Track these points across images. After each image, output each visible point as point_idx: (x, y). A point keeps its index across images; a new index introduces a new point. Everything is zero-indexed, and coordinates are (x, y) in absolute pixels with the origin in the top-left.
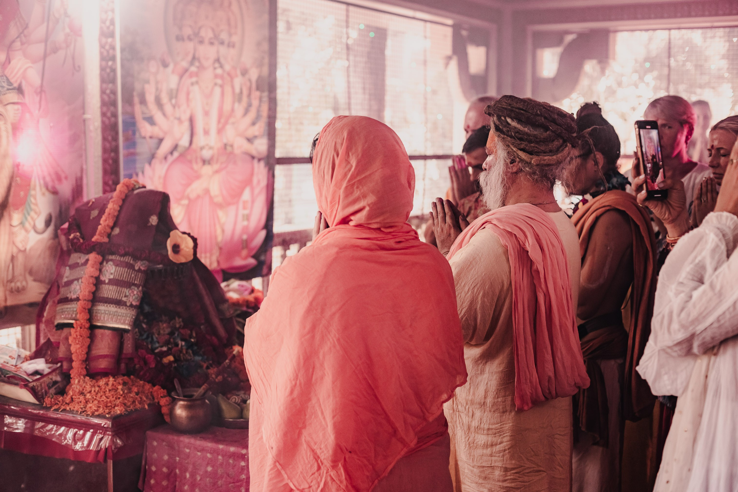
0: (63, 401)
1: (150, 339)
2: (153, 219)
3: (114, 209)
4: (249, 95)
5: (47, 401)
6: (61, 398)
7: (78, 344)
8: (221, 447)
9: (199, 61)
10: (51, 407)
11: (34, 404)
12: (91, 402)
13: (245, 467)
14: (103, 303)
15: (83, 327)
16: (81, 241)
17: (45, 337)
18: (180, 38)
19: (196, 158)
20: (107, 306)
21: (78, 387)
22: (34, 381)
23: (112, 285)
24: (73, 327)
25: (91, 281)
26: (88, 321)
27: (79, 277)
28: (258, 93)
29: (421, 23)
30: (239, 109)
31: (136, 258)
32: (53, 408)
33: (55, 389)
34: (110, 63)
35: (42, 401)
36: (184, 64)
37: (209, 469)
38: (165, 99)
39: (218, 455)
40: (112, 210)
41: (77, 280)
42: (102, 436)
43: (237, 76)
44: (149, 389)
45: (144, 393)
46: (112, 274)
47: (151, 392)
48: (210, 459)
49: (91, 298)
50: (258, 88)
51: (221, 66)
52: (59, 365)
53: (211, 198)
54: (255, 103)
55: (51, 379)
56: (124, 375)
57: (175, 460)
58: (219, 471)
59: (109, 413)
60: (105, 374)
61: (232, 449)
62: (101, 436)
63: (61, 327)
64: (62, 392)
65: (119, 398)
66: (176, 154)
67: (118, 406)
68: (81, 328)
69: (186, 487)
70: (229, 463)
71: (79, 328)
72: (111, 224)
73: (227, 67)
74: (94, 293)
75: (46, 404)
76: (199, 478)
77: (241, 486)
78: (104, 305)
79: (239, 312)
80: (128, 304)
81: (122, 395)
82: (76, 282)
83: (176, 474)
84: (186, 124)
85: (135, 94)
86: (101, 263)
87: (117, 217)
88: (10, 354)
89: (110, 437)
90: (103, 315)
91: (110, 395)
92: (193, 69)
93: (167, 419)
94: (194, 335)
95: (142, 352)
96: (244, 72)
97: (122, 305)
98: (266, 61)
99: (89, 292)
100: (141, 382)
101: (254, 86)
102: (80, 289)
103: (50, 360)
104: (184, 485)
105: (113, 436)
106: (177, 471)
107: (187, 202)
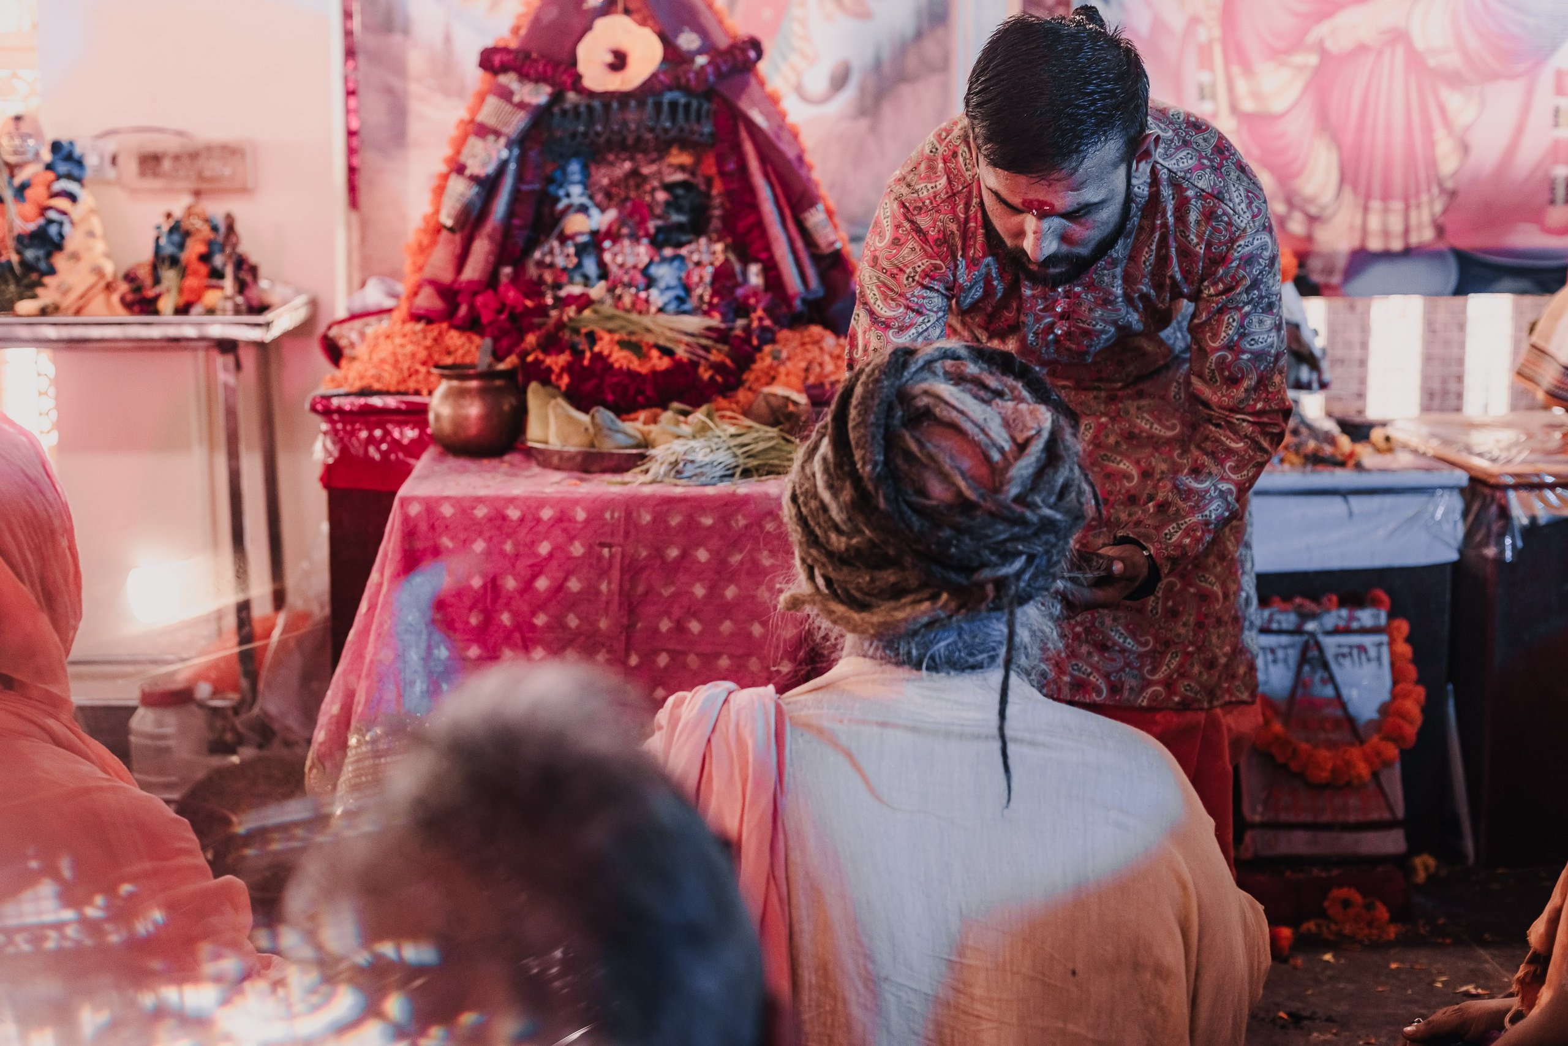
31: (525, 77)
53: (1414, 54)
107: (1313, 60)
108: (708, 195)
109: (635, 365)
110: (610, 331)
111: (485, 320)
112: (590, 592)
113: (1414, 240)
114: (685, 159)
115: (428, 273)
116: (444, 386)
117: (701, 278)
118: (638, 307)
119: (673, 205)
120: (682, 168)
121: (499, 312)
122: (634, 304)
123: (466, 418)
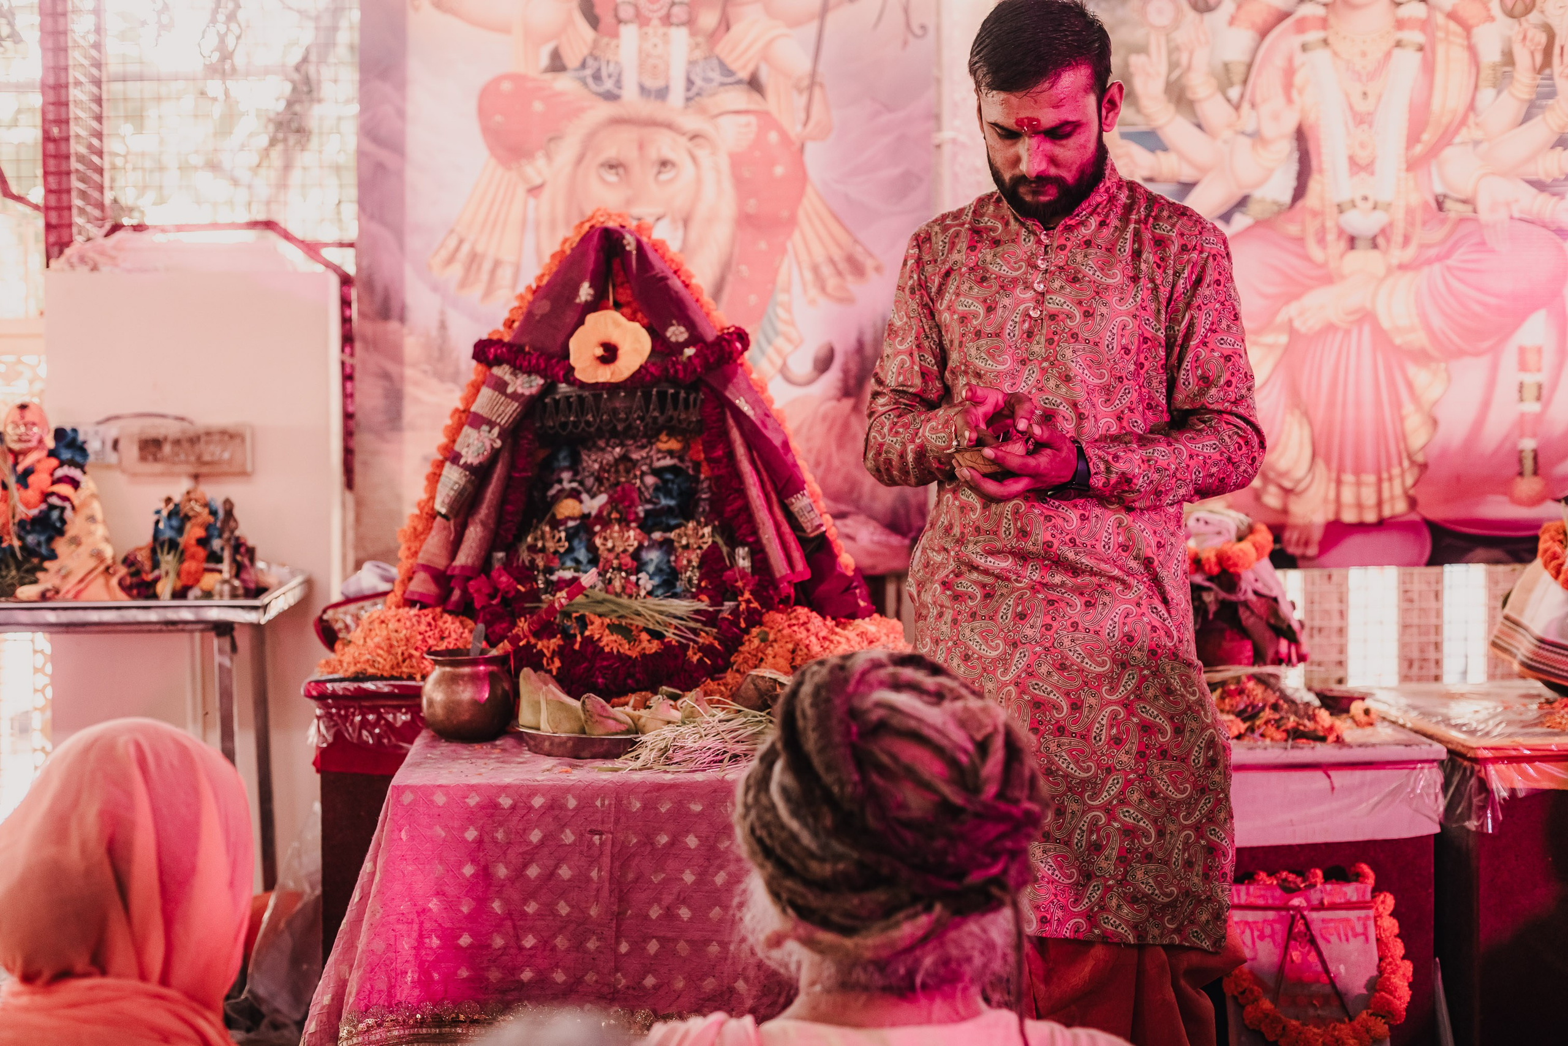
2: (584, 290)
19: (1322, 231)
31: (519, 369)
36: (1275, 1)
53: (1380, 332)
66: (1242, 221)
92: (1308, 10)
107: (1283, 339)
108: (697, 480)
109: (625, 648)
110: (600, 616)
111: (477, 605)
112: (581, 880)
113: (1387, 512)
114: (674, 445)
115: (422, 558)
116: (437, 672)
117: (689, 561)
118: (628, 591)
119: (662, 489)
120: (671, 453)
121: (493, 597)
122: (624, 588)
123: (459, 703)
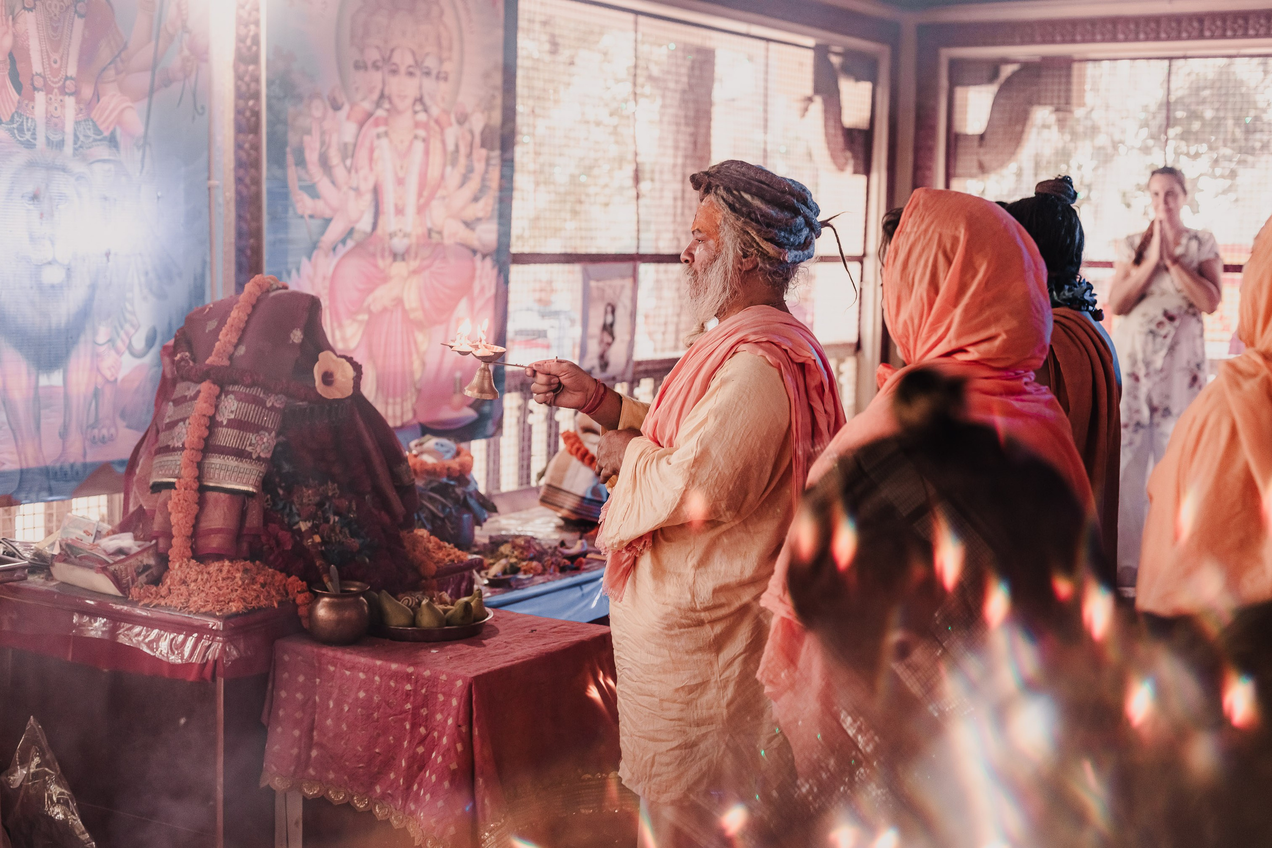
0: (157, 593)
1: (287, 510)
2: (295, 335)
3: (239, 318)
4: (469, 155)
5: (134, 592)
6: (155, 589)
7: (179, 512)
8: (379, 663)
9: (391, 102)
10: (139, 601)
11: (116, 597)
12: (196, 594)
13: (412, 693)
14: (219, 454)
15: (189, 489)
16: (191, 363)
17: (136, 502)
18: (360, 66)
19: (383, 250)
20: (224, 458)
21: (179, 573)
22: (116, 563)
23: (233, 427)
24: (176, 489)
25: (202, 422)
26: (196, 480)
27: (186, 416)
28: (484, 152)
29: (762, 44)
30: (453, 176)
31: (268, 390)
32: (142, 603)
33: (147, 576)
34: (251, 103)
35: (127, 593)
36: (367, 105)
37: (362, 695)
38: (335, 159)
39: (375, 674)
40: (237, 320)
41: (183, 420)
42: (210, 643)
43: (450, 125)
44: (281, 581)
45: (273, 585)
46: (232, 412)
47: (285, 585)
48: (363, 680)
49: (201, 446)
50: (483, 145)
51: (426, 110)
52: (154, 542)
53: (405, 312)
54: (479, 167)
55: (141, 562)
56: (245, 559)
57: (315, 682)
58: (375, 698)
59: (221, 610)
60: (218, 557)
61: (394, 666)
62: (207, 644)
63: (157, 488)
64: (157, 581)
65: (237, 590)
66: (350, 244)
67: (234, 601)
68: (185, 489)
69: (329, 722)
70: (390, 687)
71: (183, 489)
72: (235, 341)
73: (435, 111)
74: (206, 440)
75: (132, 596)
76: (346, 708)
77: (405, 720)
78: (220, 457)
79: (434, 484)
80: (254, 457)
81: (240, 587)
82: (181, 424)
83: (315, 702)
84: (368, 197)
85: (288, 149)
86: (218, 397)
87: (244, 331)
88: (86, 529)
89: (221, 644)
90: (217, 472)
91: (223, 585)
92: (380, 113)
93: (305, 624)
94: (354, 507)
95: (273, 527)
96: (462, 119)
97: (246, 458)
98: (499, 101)
99: (199, 438)
100: (270, 570)
101: (478, 140)
102: (187, 433)
103: (142, 536)
104: (326, 718)
105: (224, 643)
106: (317, 698)
113: (405, 420)
